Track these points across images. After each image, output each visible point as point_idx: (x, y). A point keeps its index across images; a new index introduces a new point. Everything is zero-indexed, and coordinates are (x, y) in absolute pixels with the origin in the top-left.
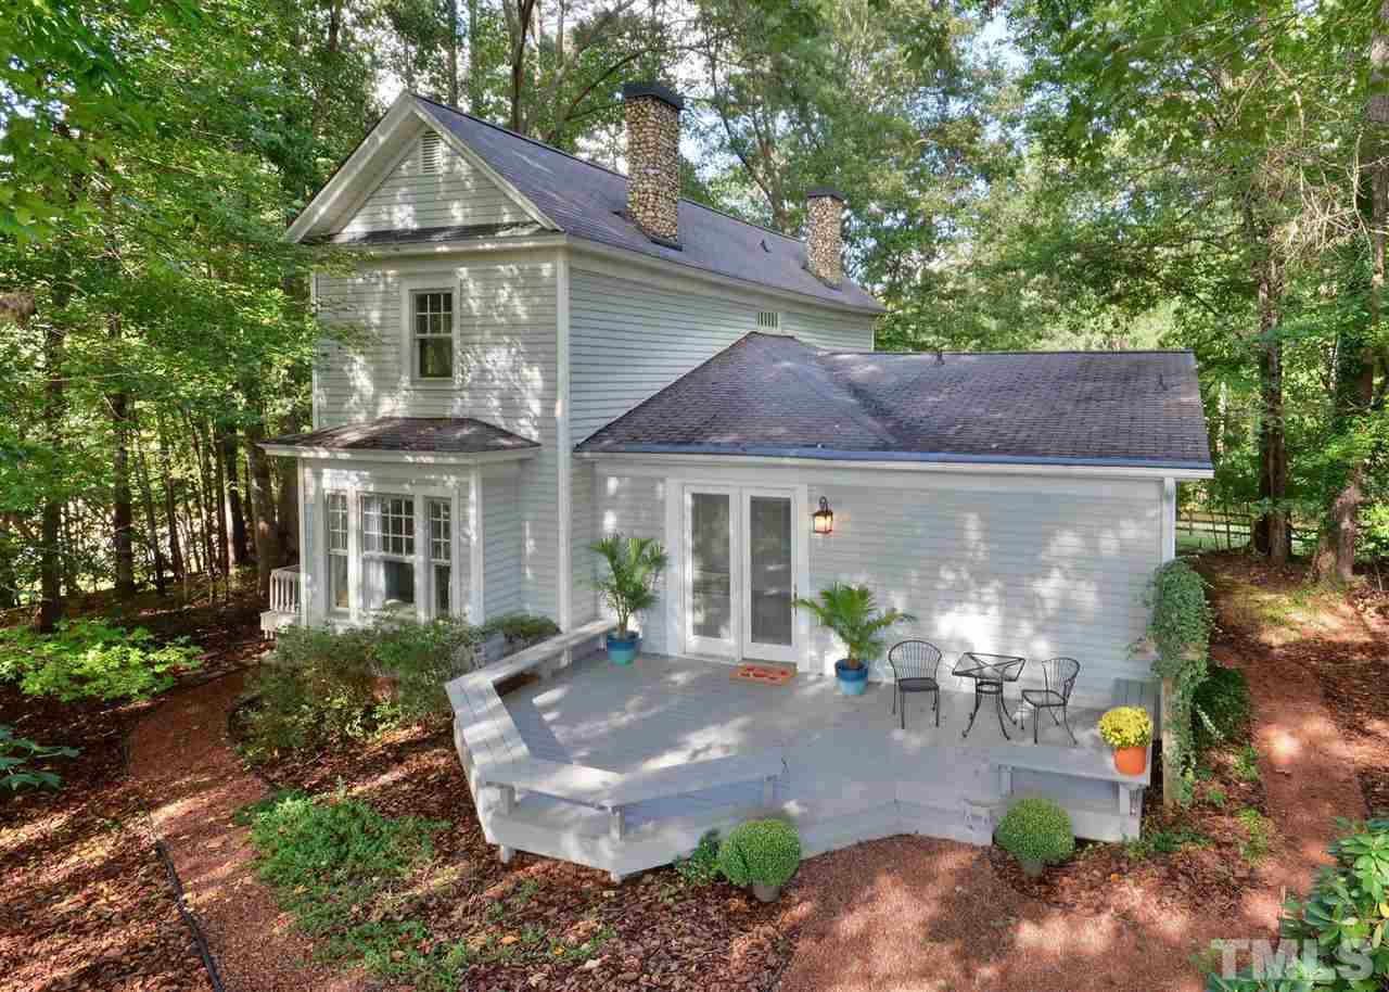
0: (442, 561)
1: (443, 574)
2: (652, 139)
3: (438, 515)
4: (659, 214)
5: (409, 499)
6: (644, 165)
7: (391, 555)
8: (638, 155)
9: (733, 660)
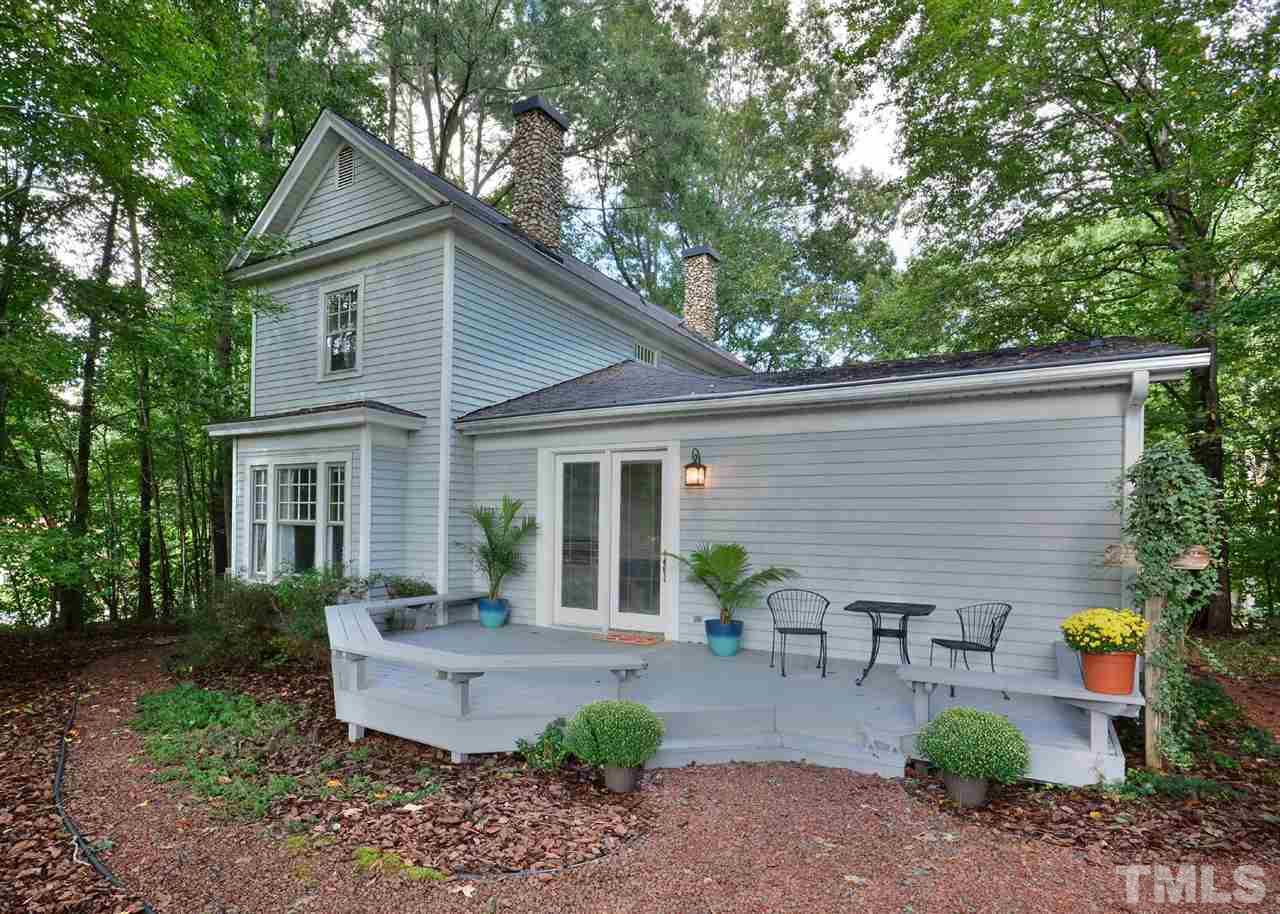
0: (338, 523)
1: (338, 532)
2: (537, 150)
3: (336, 481)
4: (542, 223)
5: (313, 466)
6: (528, 177)
7: (299, 521)
8: (524, 168)
9: (600, 629)
